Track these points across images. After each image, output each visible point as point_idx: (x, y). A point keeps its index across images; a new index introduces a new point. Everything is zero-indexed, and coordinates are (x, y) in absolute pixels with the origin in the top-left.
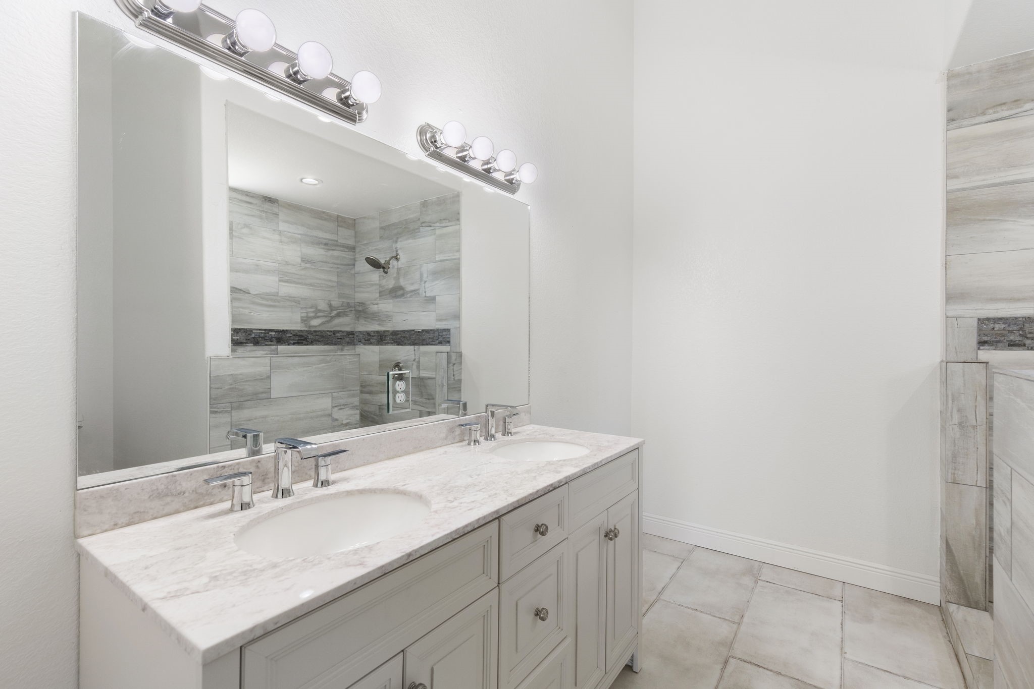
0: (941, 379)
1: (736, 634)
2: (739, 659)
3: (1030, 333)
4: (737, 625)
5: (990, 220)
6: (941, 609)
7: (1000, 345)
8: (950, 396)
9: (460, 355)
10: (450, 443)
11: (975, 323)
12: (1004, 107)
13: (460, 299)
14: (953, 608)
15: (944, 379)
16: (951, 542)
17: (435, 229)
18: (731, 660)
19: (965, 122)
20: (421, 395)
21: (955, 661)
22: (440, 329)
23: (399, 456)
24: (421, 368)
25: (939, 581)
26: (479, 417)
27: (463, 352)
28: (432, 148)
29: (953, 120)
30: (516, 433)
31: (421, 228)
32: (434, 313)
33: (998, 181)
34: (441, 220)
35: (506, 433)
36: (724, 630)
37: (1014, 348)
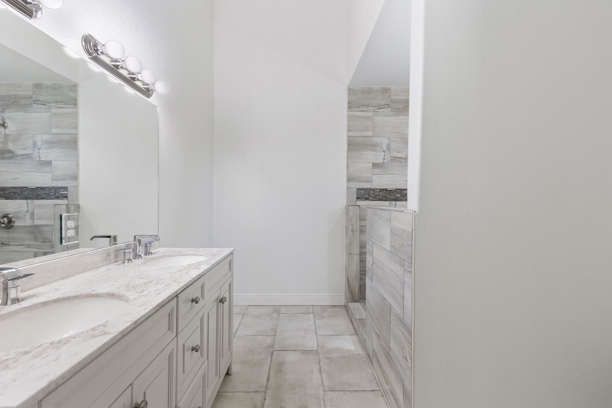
0: (346, 213)
1: (274, 340)
2: (278, 351)
3: (371, 194)
4: (274, 336)
5: (360, 150)
6: (346, 307)
7: (363, 199)
8: (349, 219)
9: (78, 207)
10: (108, 263)
11: (356, 190)
12: (365, 107)
13: (77, 165)
14: (349, 304)
15: (347, 213)
16: (349, 278)
17: (50, 108)
18: (275, 352)
19: (354, 110)
20: (36, 239)
21: (351, 324)
22: (57, 187)
23: (71, 276)
24: (35, 218)
25: (344, 295)
26: (128, 244)
27: (80, 204)
28: (95, 54)
29: (350, 108)
30: (154, 253)
31: (34, 104)
32: (51, 174)
33: (362, 135)
34: (57, 102)
35: (147, 253)
36: (269, 340)
37: (367, 200)
